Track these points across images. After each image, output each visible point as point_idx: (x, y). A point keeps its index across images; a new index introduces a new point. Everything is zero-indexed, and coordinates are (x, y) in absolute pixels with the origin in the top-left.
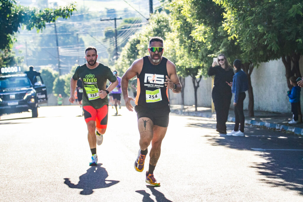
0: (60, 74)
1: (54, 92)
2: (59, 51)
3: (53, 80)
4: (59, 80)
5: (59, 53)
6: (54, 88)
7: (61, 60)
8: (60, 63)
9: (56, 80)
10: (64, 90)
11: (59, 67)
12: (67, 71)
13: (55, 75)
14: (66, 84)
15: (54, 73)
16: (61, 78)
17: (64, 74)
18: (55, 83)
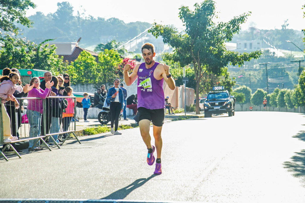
0: (268, 93)
3: (265, 96)
5: (268, 81)
7: (268, 85)
8: (268, 87)
10: (269, 102)
11: (268, 89)
12: (272, 92)
13: (265, 93)
15: (265, 92)
16: (268, 95)
17: (270, 93)
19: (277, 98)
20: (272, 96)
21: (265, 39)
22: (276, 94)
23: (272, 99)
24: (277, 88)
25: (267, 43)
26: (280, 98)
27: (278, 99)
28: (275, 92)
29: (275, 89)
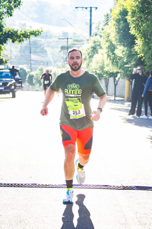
0: (31, 71)
1: (26, 82)
2: (31, 57)
3: (27, 74)
4: (30, 75)
6: (26, 80)
7: (32, 62)
8: (31, 64)
10: (33, 81)
11: (31, 66)
12: (36, 69)
13: (28, 71)
14: (34, 77)
15: (27, 70)
17: (34, 71)
18: (27, 76)
20: (36, 74)
22: (40, 72)
23: (36, 77)
24: (42, 66)
25: (22, 15)
28: (40, 70)
29: (40, 67)
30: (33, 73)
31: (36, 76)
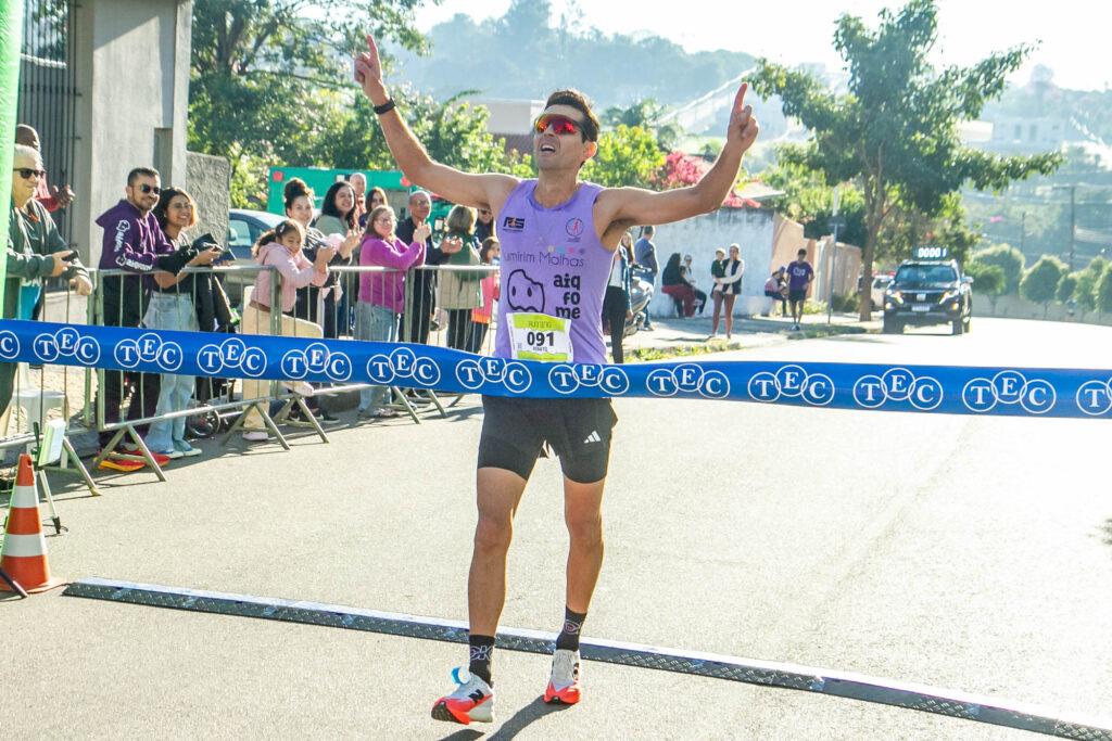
0: (1072, 270)
1: (1056, 297)
3: (1060, 277)
4: (1066, 278)
5: (1075, 235)
6: (1057, 291)
7: (1075, 247)
8: (1073, 251)
9: (1062, 279)
11: (1071, 257)
12: (1082, 266)
13: (1063, 270)
14: (1077, 287)
15: (1063, 266)
16: (1070, 276)
17: (1077, 270)
18: (1059, 283)
19: (1098, 284)
20: (1083, 278)
21: (1076, 115)
22: (1094, 273)
23: (1083, 286)
24: (1099, 258)
25: (1080, 128)
26: (1105, 288)
27: (1101, 289)
28: (1093, 267)
29: (1094, 260)
30: (1075, 275)
31: (1082, 282)
